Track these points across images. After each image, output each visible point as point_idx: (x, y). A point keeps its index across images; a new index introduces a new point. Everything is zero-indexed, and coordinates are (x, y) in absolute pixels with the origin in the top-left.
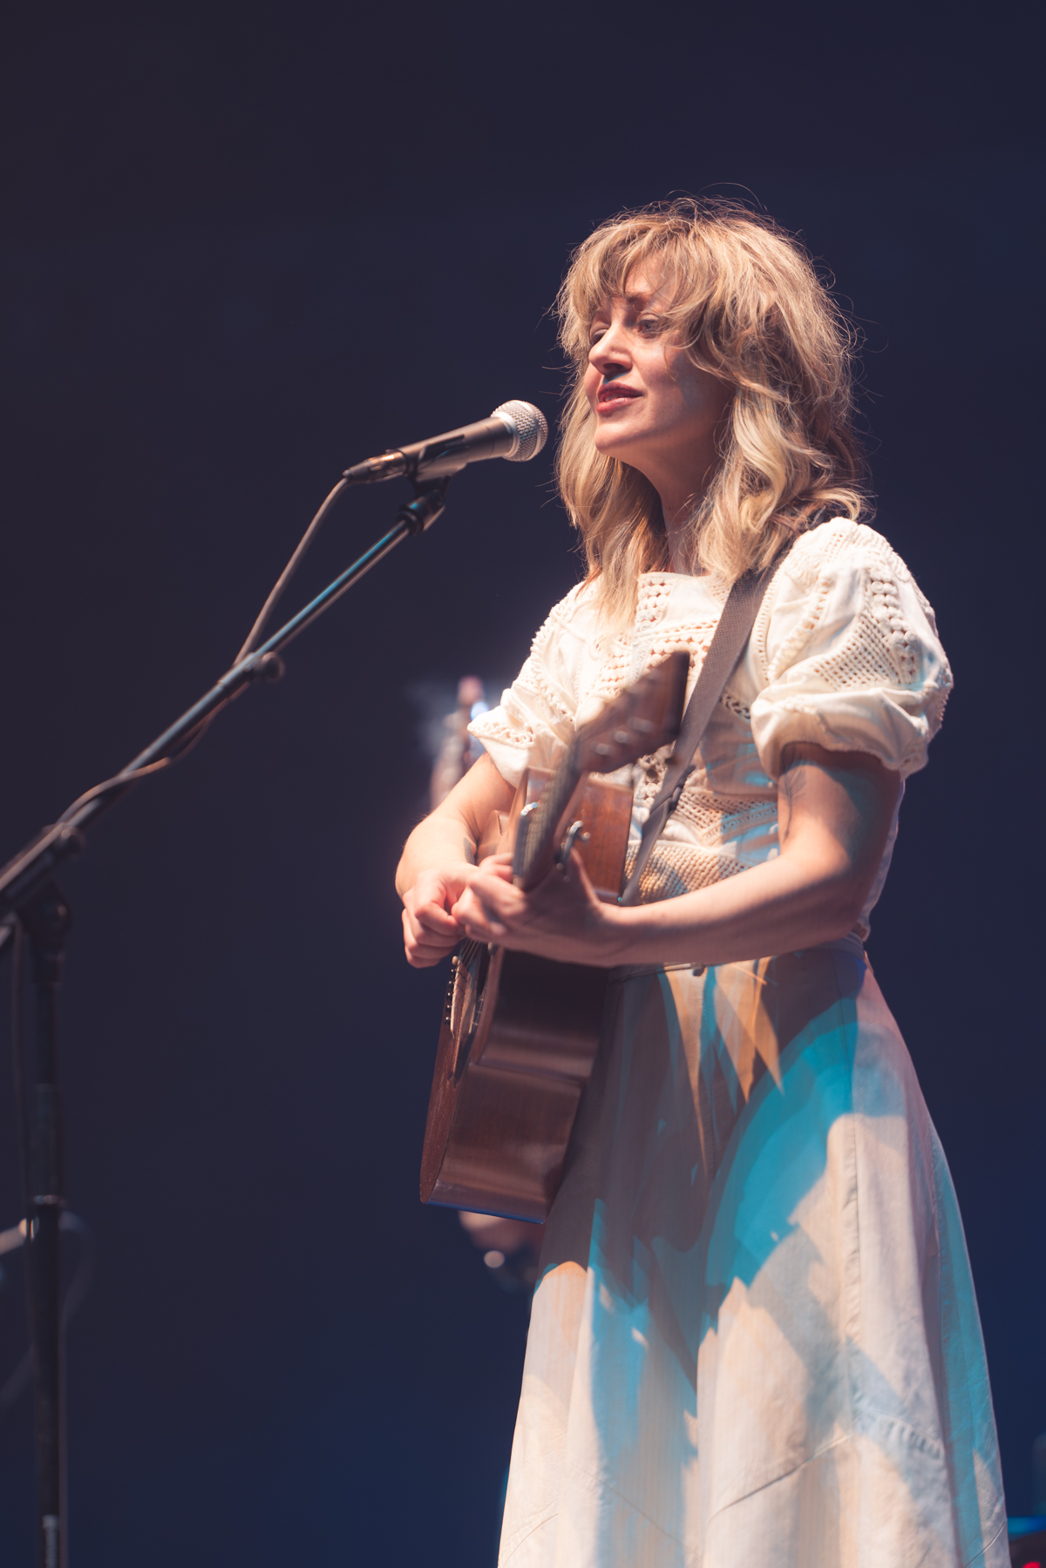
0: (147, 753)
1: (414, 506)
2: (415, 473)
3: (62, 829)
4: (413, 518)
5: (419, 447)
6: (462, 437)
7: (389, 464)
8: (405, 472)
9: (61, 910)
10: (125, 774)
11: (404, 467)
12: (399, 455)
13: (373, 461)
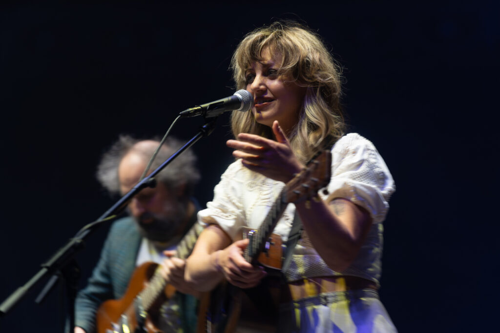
0: (108, 212)
1: (204, 126)
2: (205, 115)
3: (77, 240)
4: (204, 131)
5: (207, 105)
6: (223, 102)
7: (196, 111)
8: (202, 114)
9: (77, 270)
10: (100, 220)
11: (202, 112)
12: (200, 107)
13: (191, 109)
